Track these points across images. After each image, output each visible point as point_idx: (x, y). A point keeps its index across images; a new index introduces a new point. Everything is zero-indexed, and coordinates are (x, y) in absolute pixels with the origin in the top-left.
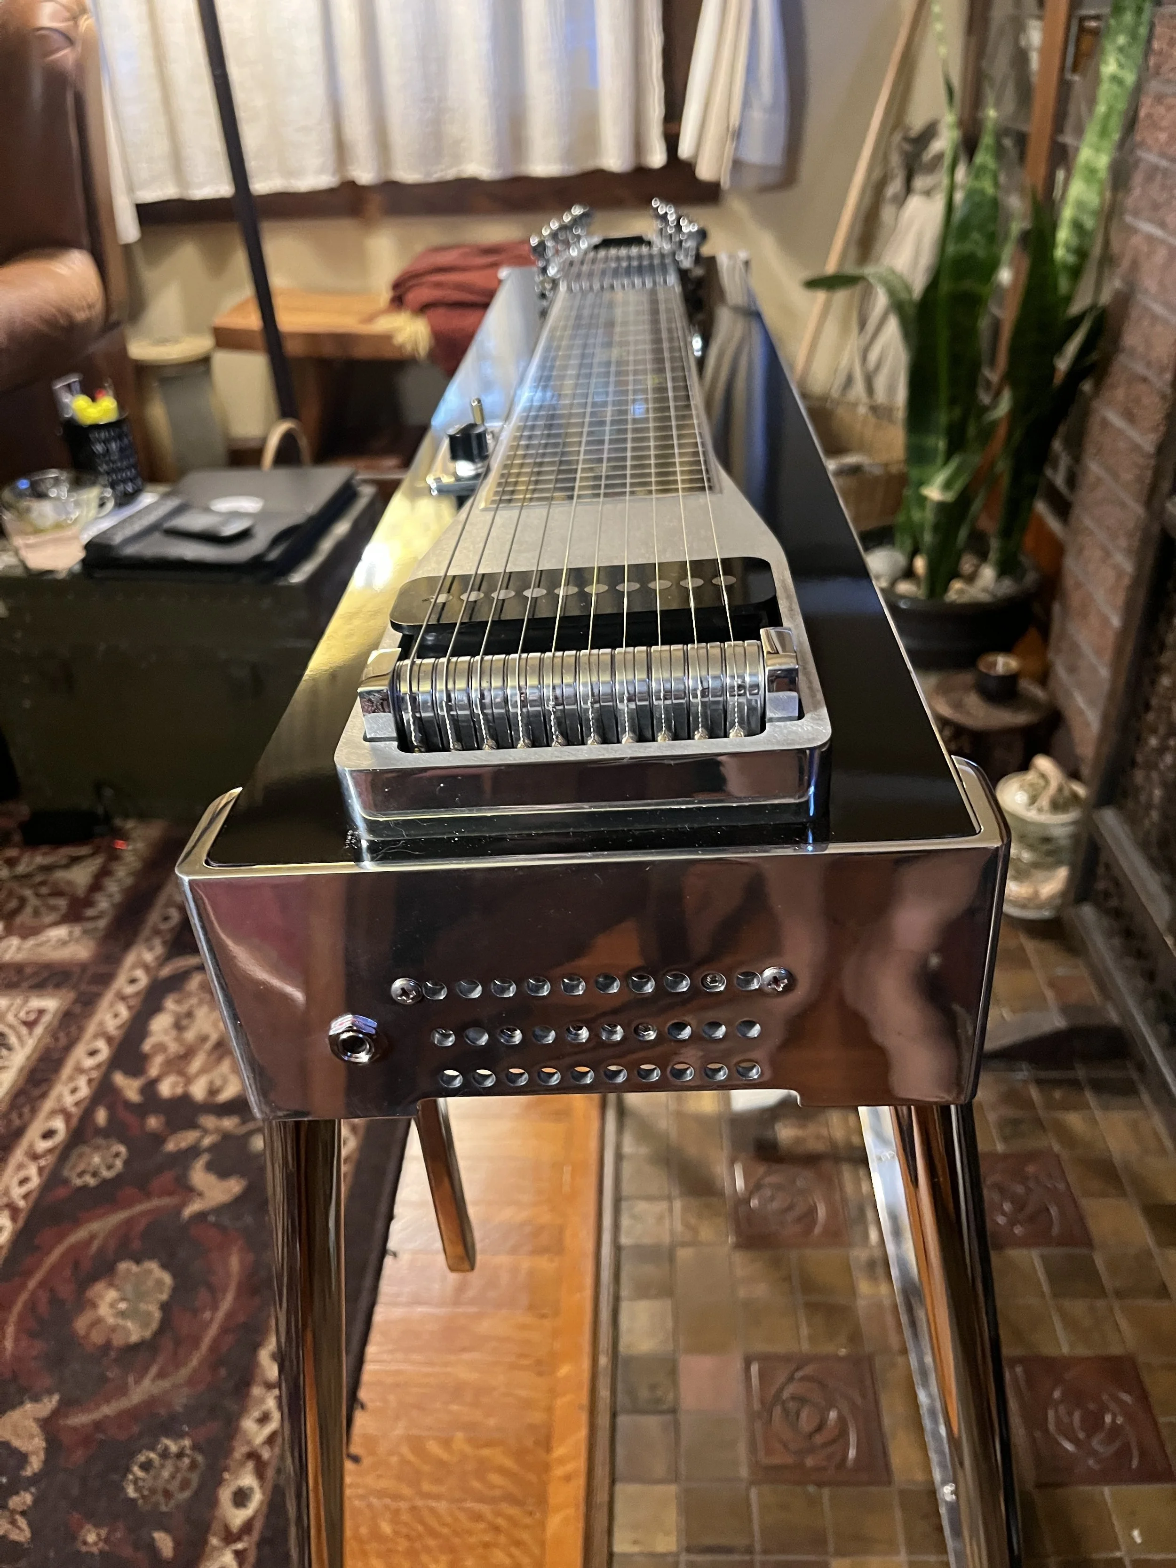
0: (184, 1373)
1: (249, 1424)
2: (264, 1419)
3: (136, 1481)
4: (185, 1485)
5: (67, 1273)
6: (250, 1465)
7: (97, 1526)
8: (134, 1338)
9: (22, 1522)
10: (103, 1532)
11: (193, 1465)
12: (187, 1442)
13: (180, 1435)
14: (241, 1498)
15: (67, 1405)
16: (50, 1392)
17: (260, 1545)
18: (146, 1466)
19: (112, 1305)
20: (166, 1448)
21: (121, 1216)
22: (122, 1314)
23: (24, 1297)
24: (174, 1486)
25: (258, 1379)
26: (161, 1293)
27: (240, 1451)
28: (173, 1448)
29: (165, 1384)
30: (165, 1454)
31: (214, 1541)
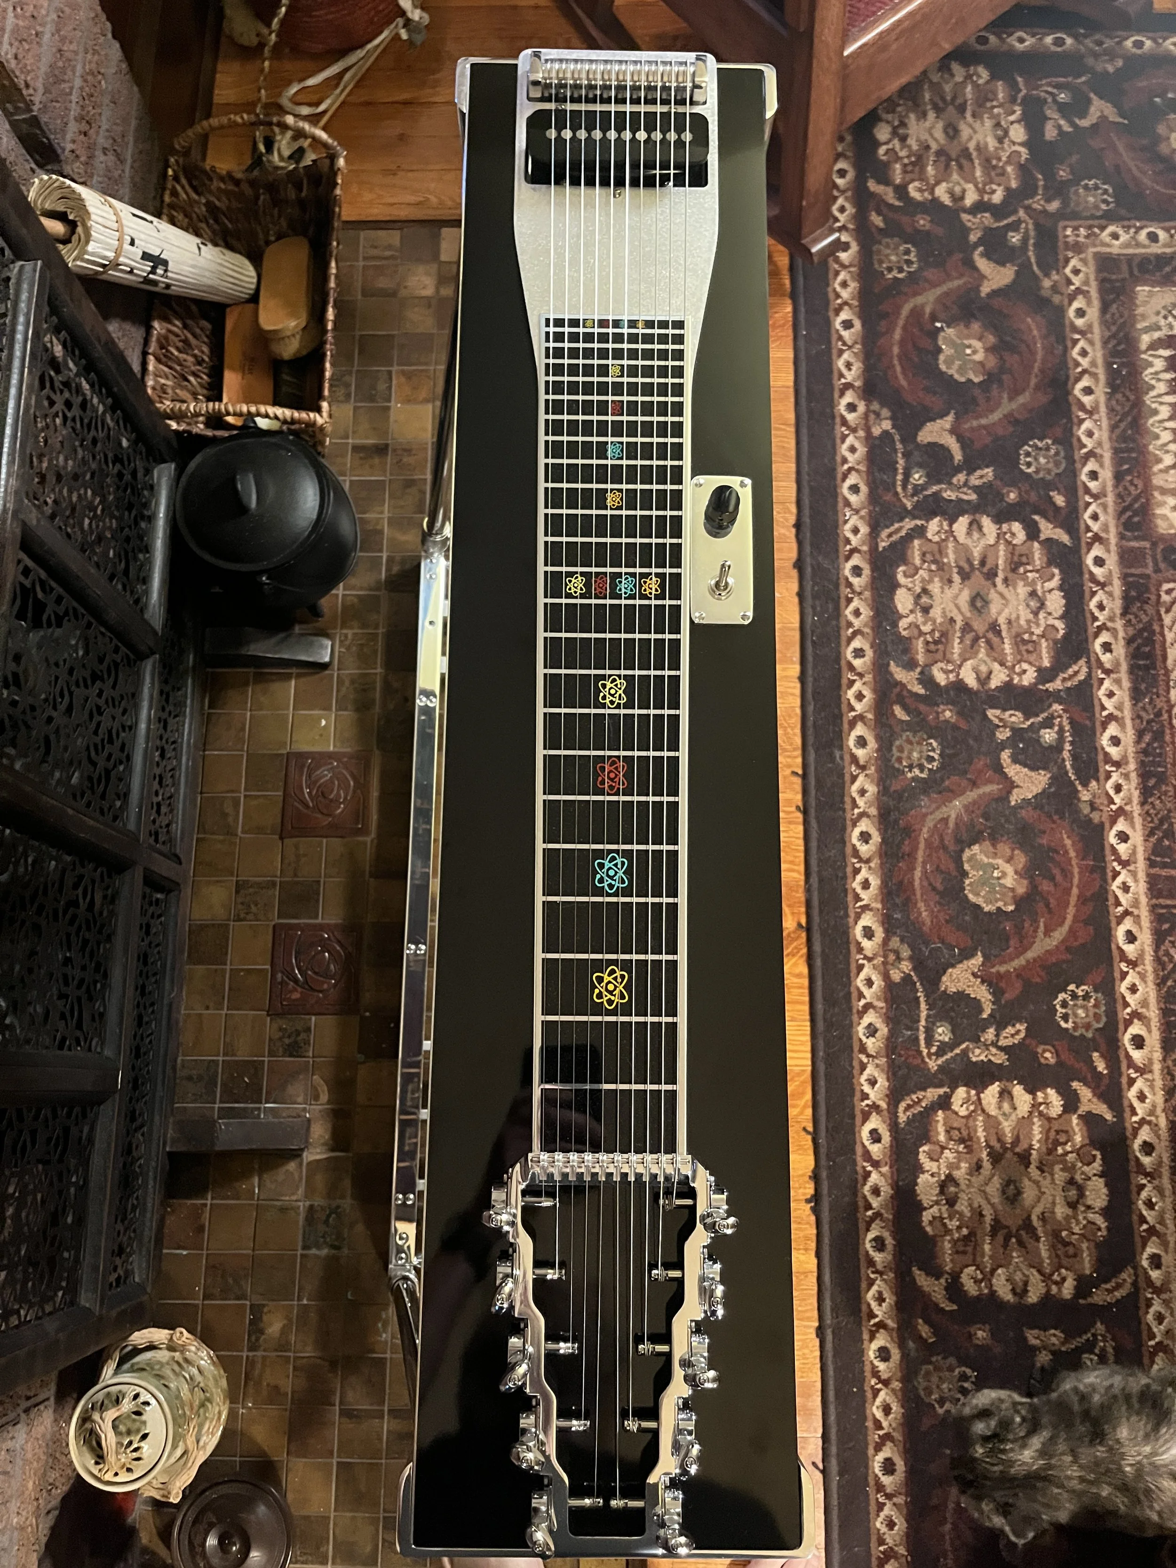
0: (930, 822)
1: (872, 789)
2: (862, 792)
3: (933, 750)
4: (901, 749)
5: (1053, 902)
6: (862, 762)
7: (947, 721)
8: (976, 848)
9: (996, 721)
10: (942, 718)
11: (899, 760)
12: (909, 775)
13: (914, 779)
14: (862, 742)
15: (1004, 798)
16: (1018, 807)
17: (841, 716)
18: (931, 759)
19: (1004, 874)
20: (922, 771)
21: (1030, 955)
22: (995, 868)
23: (1076, 881)
24: (907, 747)
25: (876, 820)
26: (970, 884)
27: (872, 770)
28: (916, 771)
29: (938, 815)
30: (921, 768)
31: (870, 716)
